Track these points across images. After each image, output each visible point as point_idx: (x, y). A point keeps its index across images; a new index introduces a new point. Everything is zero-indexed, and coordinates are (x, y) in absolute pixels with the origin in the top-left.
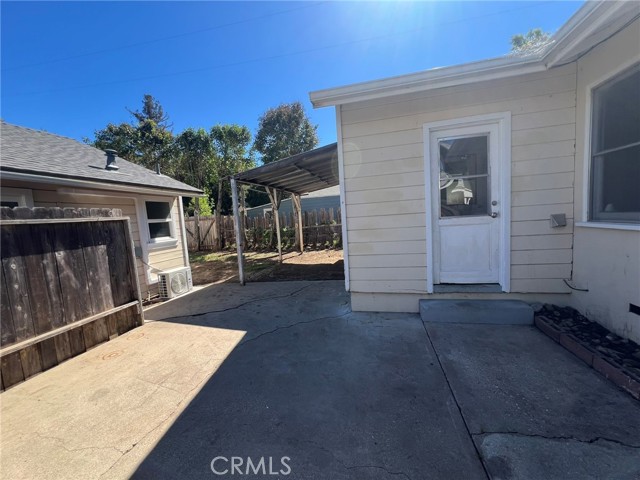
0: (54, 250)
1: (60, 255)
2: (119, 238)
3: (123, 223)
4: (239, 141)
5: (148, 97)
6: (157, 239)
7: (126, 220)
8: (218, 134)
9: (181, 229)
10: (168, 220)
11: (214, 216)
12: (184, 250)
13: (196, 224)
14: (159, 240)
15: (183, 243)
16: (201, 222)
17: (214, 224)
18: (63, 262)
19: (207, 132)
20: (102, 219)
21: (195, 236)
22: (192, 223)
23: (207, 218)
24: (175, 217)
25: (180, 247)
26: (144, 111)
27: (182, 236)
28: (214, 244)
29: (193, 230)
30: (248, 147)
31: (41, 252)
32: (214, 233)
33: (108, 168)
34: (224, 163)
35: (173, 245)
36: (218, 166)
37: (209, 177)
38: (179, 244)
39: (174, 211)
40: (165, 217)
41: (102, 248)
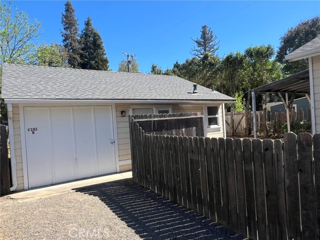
0: (182, 128)
1: (184, 130)
2: (199, 125)
3: (201, 118)
4: (264, 57)
5: (204, 27)
6: (211, 126)
7: (202, 117)
8: (249, 53)
9: (223, 121)
10: (217, 116)
11: (244, 111)
12: (224, 133)
13: (232, 117)
14: (212, 127)
15: (224, 129)
16: (235, 116)
17: (244, 118)
18: (184, 132)
19: (243, 53)
20: (195, 117)
21: (231, 126)
22: (229, 117)
23: (239, 113)
24: (221, 114)
25: (222, 131)
26: (201, 38)
27: (223, 125)
28: (243, 132)
29: (229, 122)
30: (272, 59)
31: (179, 128)
32: (244, 124)
33: (194, 93)
34: (253, 74)
35: (218, 130)
36: (248, 76)
37: (242, 84)
38: (221, 129)
39: (220, 111)
40: (216, 115)
41: (195, 128)
